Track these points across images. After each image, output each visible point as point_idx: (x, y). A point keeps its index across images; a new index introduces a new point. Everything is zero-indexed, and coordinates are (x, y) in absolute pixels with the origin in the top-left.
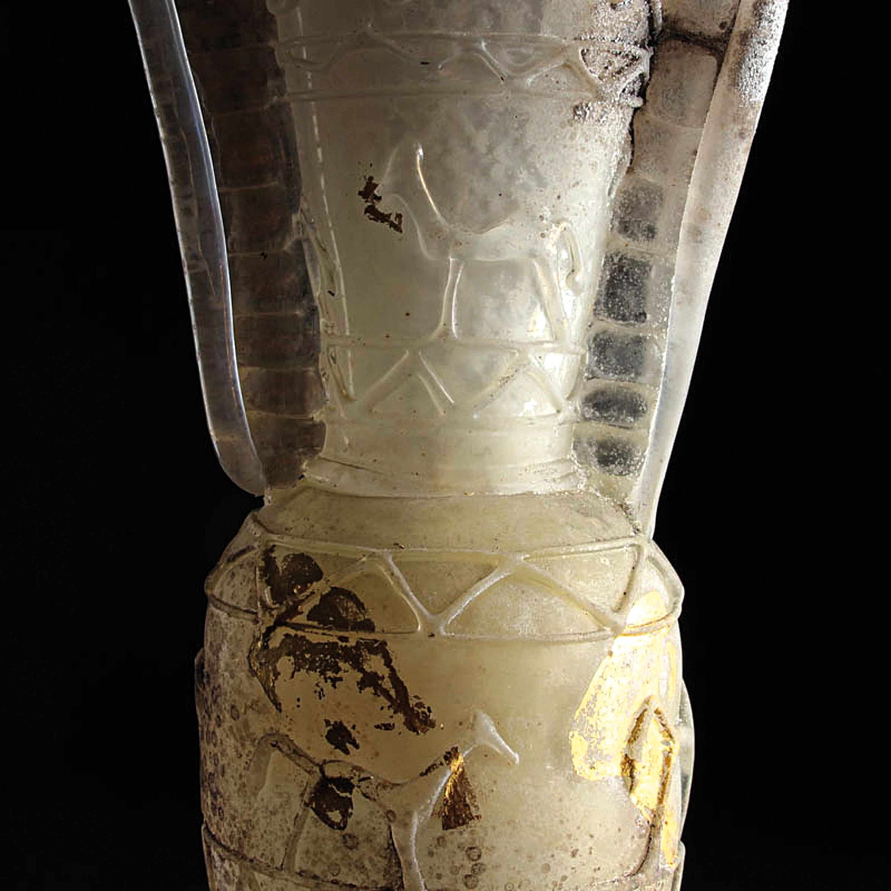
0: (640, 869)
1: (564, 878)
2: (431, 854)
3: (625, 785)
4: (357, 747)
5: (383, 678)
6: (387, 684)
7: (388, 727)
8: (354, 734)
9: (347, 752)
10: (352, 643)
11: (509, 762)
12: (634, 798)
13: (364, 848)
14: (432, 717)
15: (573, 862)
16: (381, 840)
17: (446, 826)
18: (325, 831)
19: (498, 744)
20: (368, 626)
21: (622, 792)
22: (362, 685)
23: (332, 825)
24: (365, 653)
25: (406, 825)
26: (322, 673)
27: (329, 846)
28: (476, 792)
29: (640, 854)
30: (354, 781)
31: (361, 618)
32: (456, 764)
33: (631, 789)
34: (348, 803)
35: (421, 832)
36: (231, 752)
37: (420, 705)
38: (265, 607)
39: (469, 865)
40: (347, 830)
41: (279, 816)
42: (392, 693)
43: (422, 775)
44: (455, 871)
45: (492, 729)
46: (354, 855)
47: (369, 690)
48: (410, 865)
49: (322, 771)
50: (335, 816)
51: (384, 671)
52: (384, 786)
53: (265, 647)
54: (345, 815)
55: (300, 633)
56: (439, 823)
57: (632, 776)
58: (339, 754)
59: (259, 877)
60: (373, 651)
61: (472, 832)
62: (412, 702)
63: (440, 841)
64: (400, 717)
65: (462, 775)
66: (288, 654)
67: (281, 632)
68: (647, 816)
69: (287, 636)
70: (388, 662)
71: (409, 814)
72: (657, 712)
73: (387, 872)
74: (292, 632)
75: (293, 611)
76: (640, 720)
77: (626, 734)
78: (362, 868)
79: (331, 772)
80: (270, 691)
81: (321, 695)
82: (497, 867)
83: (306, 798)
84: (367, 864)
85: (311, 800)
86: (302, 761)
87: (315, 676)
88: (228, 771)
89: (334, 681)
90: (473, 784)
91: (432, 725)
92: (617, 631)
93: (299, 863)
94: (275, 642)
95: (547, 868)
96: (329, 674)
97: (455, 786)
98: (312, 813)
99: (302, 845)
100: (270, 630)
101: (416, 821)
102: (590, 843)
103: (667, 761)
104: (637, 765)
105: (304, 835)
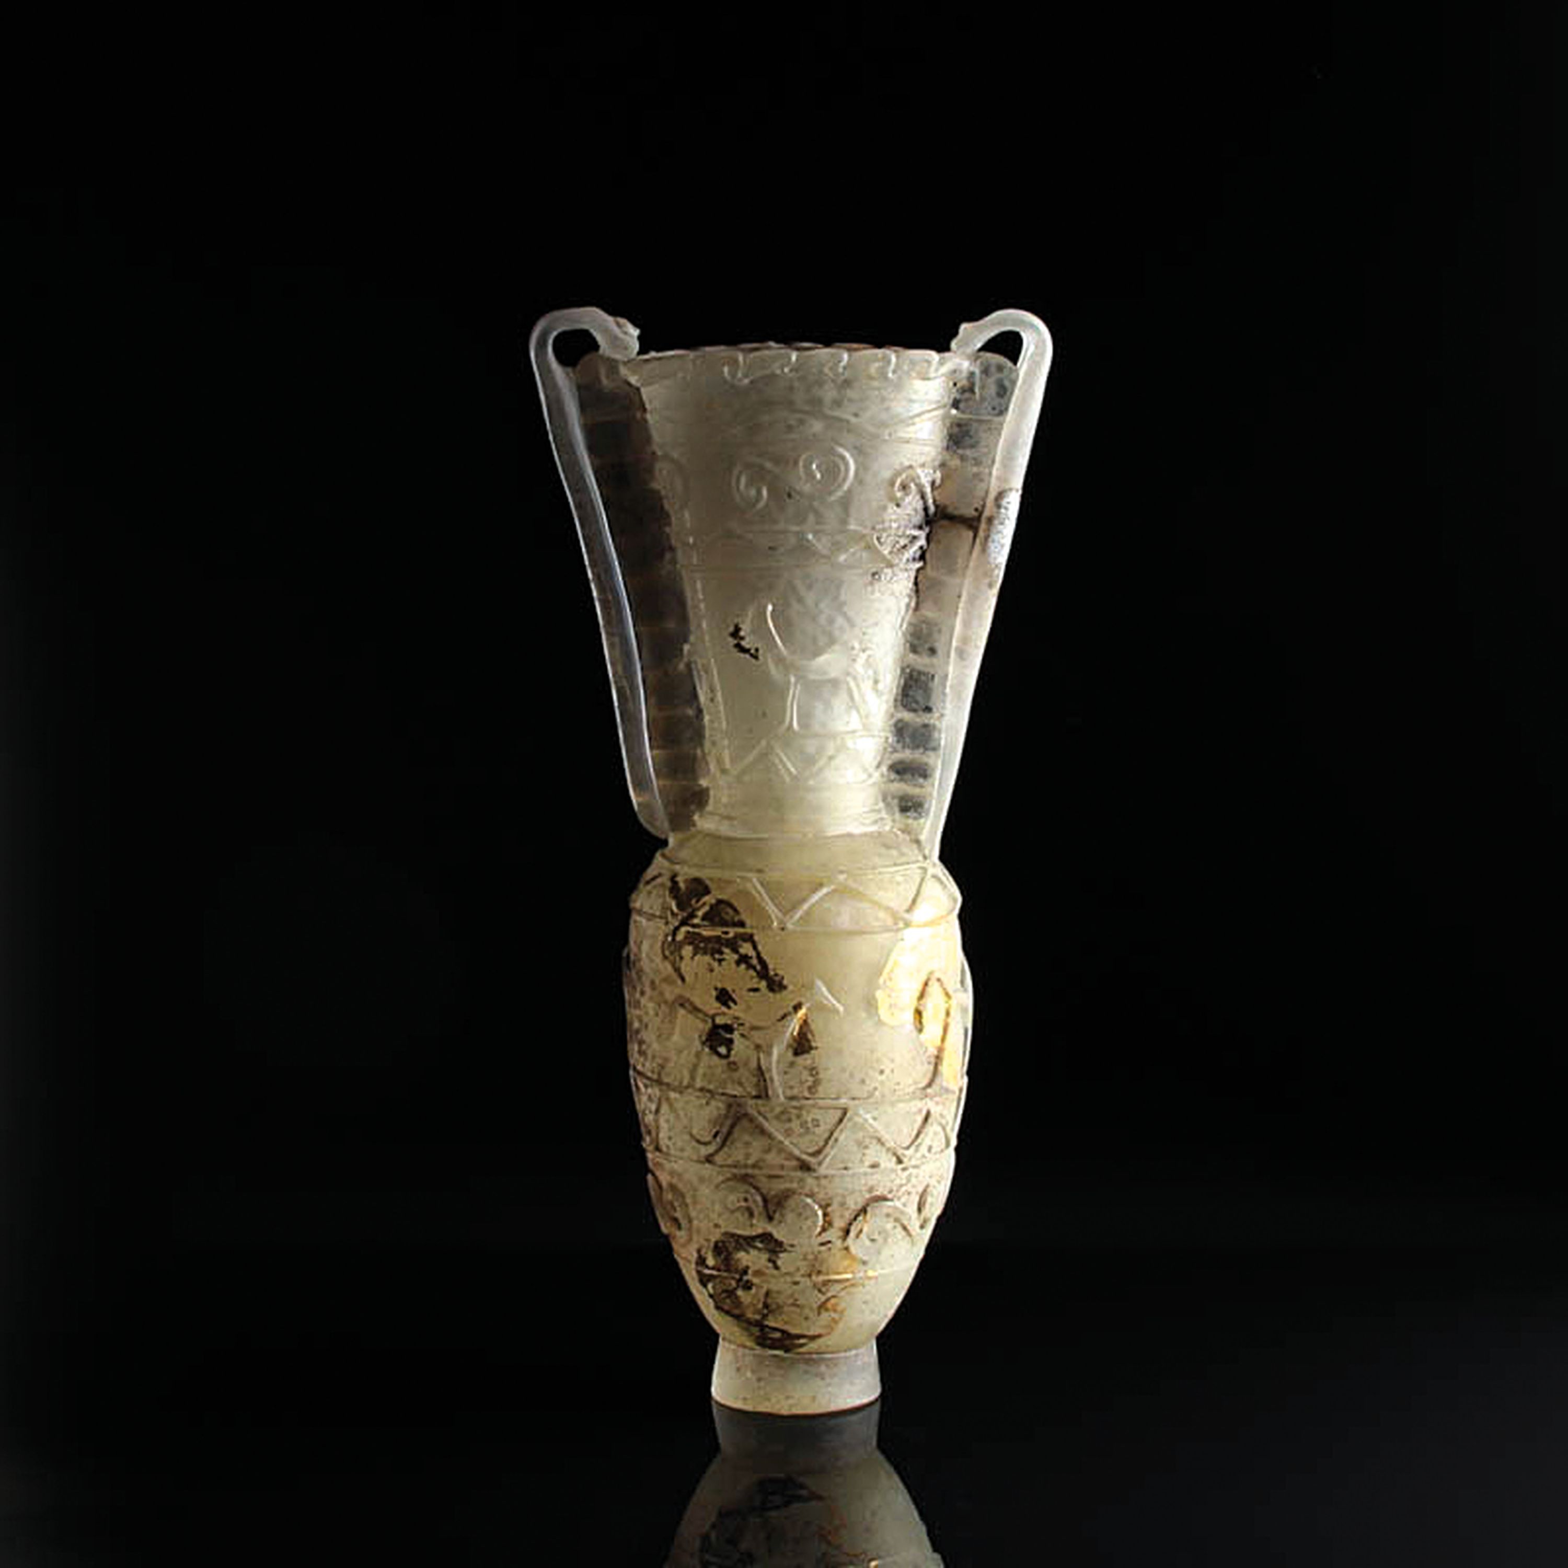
0: (929, 1085)
1: (876, 1089)
2: (786, 1073)
3: (916, 1027)
4: (735, 1003)
5: (751, 958)
6: (754, 961)
7: (756, 990)
8: (734, 996)
9: (729, 1007)
10: (731, 935)
11: (837, 1011)
12: (923, 1036)
13: (741, 1070)
14: (785, 982)
15: (881, 1078)
16: (754, 1064)
17: (796, 1054)
18: (715, 1058)
19: (827, 999)
20: (742, 924)
21: (915, 1033)
22: (738, 963)
23: (719, 1055)
24: (740, 942)
25: (769, 1054)
26: (712, 955)
27: (719, 1070)
28: (816, 1033)
29: (929, 1075)
30: (735, 1026)
31: (736, 919)
32: (802, 1012)
33: (920, 1030)
34: (731, 1041)
35: (779, 1058)
36: (651, 1012)
37: (776, 975)
38: (673, 913)
39: (811, 1079)
40: (732, 1059)
41: (686, 1052)
42: (758, 967)
43: (779, 1020)
44: (802, 1083)
45: (824, 989)
46: (736, 1075)
47: (743, 966)
48: (772, 1080)
49: (713, 1021)
50: (723, 1050)
51: (752, 953)
52: (754, 1028)
53: (674, 939)
54: (729, 1050)
55: (697, 930)
56: (790, 1053)
57: (921, 1023)
58: (724, 1009)
59: (673, 1095)
60: (745, 941)
61: (813, 1059)
62: (772, 973)
63: (792, 1064)
64: (763, 984)
65: (805, 1022)
66: (690, 944)
67: (684, 929)
68: (933, 1051)
69: (688, 932)
70: (755, 947)
71: (770, 1047)
72: (939, 980)
73: (757, 1085)
74: (691, 929)
75: (692, 915)
76: (926, 984)
77: (917, 994)
78: (740, 1084)
79: (719, 1021)
80: (677, 970)
81: (712, 970)
82: (830, 1081)
83: (704, 1038)
84: (743, 1080)
85: (707, 1040)
86: (700, 1015)
87: (707, 958)
88: (650, 1026)
89: (720, 961)
90: (813, 1026)
91: (785, 988)
92: (907, 924)
93: (699, 1083)
94: (680, 937)
95: (863, 1082)
96: (717, 956)
97: (801, 1027)
98: (707, 1050)
99: (701, 1071)
100: (677, 929)
101: (775, 1052)
102: (892, 1066)
103: (948, 1014)
104: (924, 1014)
105: (702, 1065)
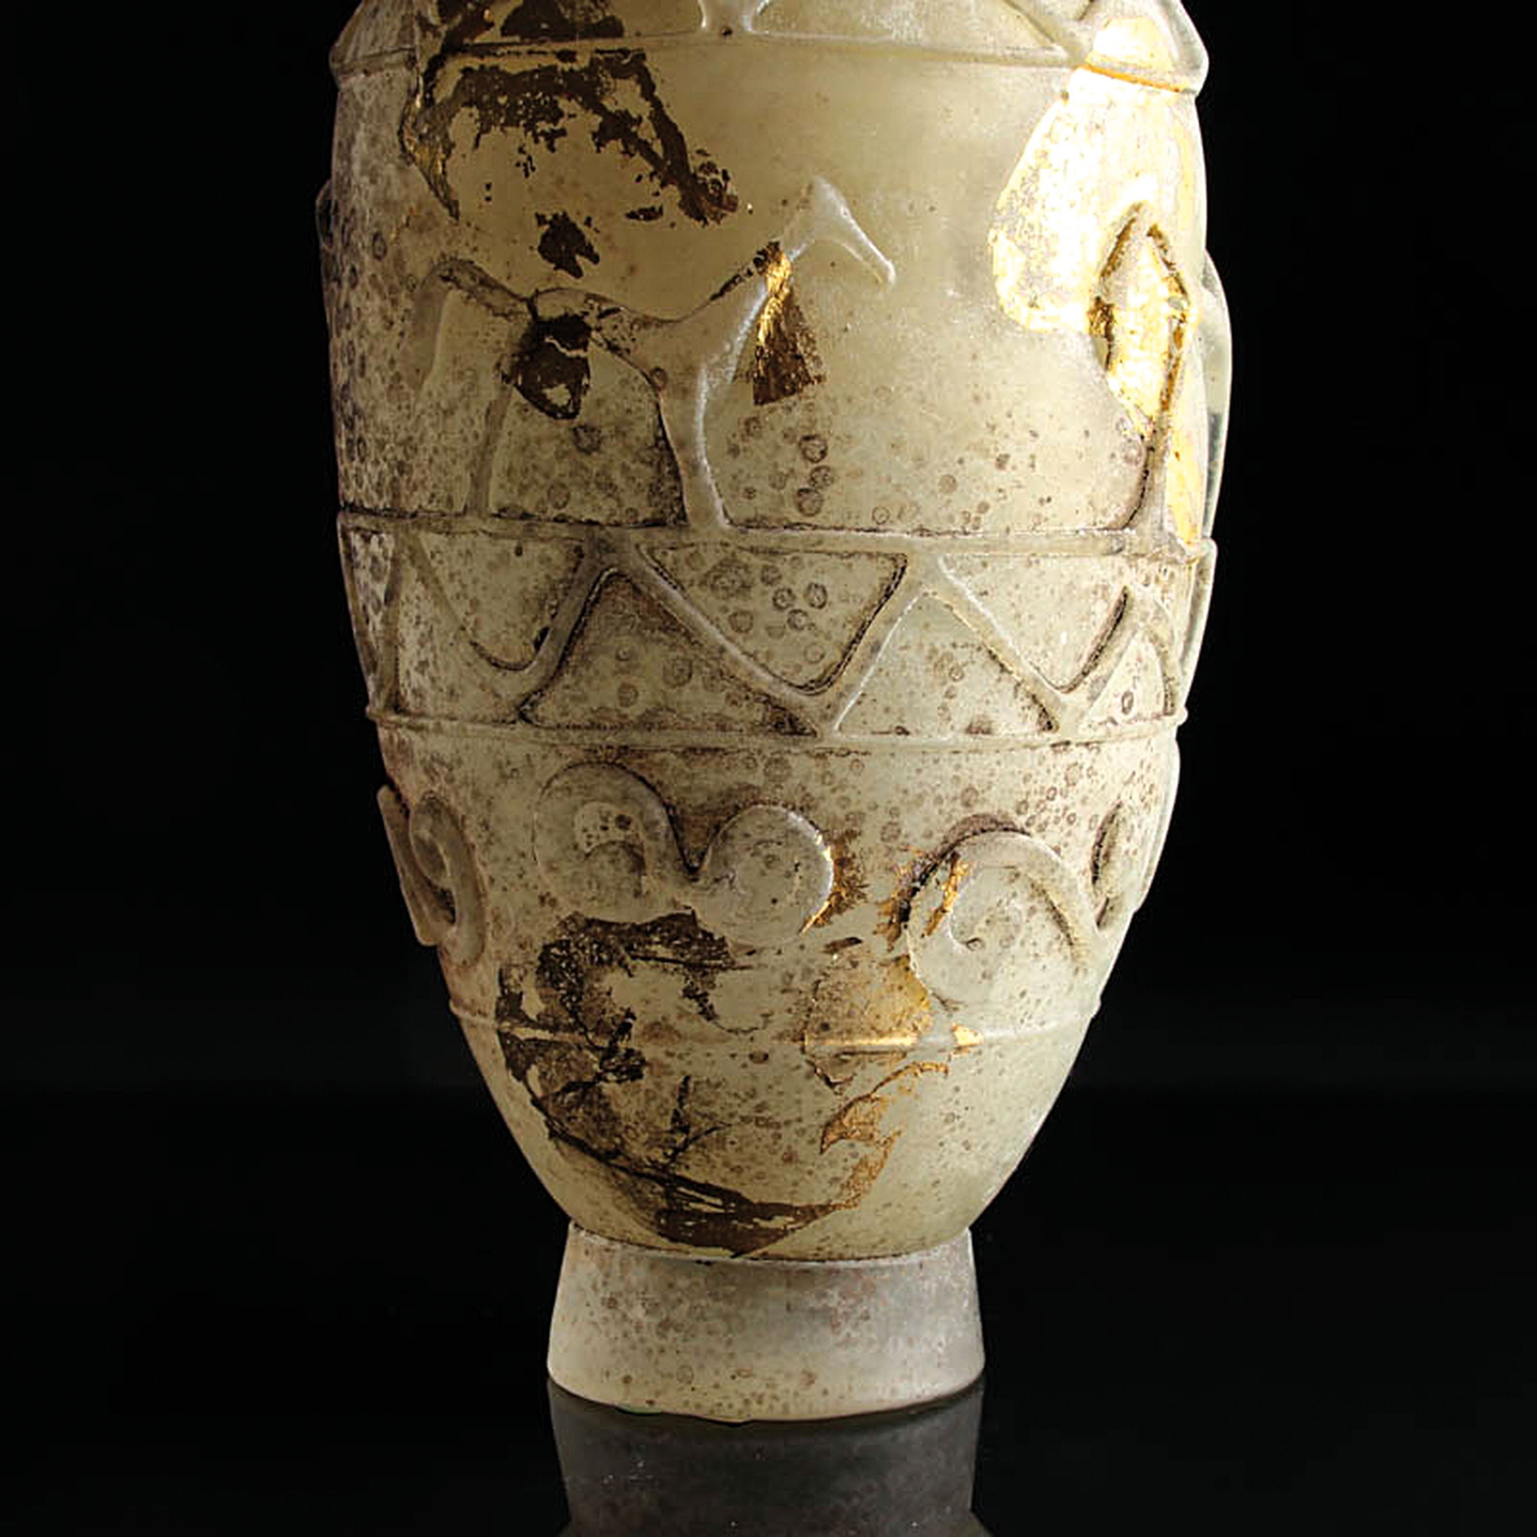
0: (1130, 521)
1: (984, 507)
2: (734, 451)
3: (1097, 353)
4: (595, 259)
5: (640, 120)
6: (647, 132)
7: (651, 214)
8: (589, 235)
9: (577, 272)
10: (583, 62)
11: (878, 281)
12: (1115, 380)
13: (611, 448)
14: (731, 189)
15: (1000, 478)
16: (643, 431)
17: (762, 398)
18: (541, 424)
19: (854, 240)
20: (613, 28)
21: (1091, 365)
22: (601, 137)
23: (553, 412)
24: (606, 78)
25: (686, 393)
26: (530, 126)
27: (550, 450)
28: (816, 332)
29: (1126, 496)
30: (591, 320)
31: (598, 16)
32: (778, 274)
33: (1108, 363)
34: (582, 366)
35: (715, 410)
36: (374, 324)
37: (710, 168)
38: (425, 26)
39: (806, 469)
40: (581, 419)
41: (460, 414)
42: (658, 148)
43: (714, 297)
44: (778, 481)
45: (843, 210)
46: (594, 463)
47: (615, 146)
48: (694, 467)
49: (533, 310)
50: (559, 395)
51: (643, 108)
52: (645, 323)
53: (428, 102)
54: (577, 390)
55: (489, 62)
56: (749, 391)
57: (1109, 336)
58: (565, 278)
59: (430, 541)
60: (620, 73)
61: (810, 407)
62: (694, 163)
63: (751, 426)
64: (673, 193)
65: (789, 302)
66: (469, 104)
67: (453, 70)
68: (1138, 426)
69: (467, 71)
70: (648, 90)
71: (691, 371)
72: (1154, 233)
73: (654, 490)
74: (474, 63)
75: (479, 24)
76: (1122, 237)
77: (1096, 258)
78: (609, 488)
79: (548, 309)
80: (438, 185)
81: (528, 169)
82: (858, 474)
83: (505, 368)
84: (618, 478)
85: (516, 368)
86: (495, 298)
87: (517, 134)
88: (371, 361)
89: (551, 137)
90: (810, 317)
91: (732, 205)
92: (1076, 60)
93: (495, 497)
94: (445, 91)
95: (950, 483)
96: (543, 126)
97: (776, 322)
98: (517, 396)
99: (499, 461)
100: (436, 63)
101: (704, 387)
102: (1031, 447)
103: (1177, 336)
104: (1115, 313)
105: (503, 441)
